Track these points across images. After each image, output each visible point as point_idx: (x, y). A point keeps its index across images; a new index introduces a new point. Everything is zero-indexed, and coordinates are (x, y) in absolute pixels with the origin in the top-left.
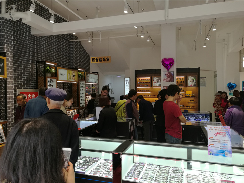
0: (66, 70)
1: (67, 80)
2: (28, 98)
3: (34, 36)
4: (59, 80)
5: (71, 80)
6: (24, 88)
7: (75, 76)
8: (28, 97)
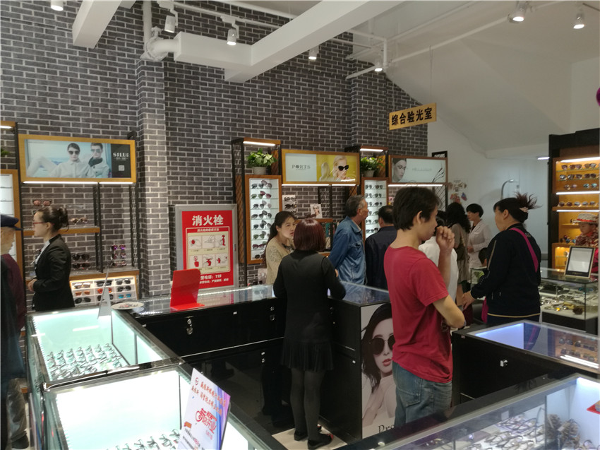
0: (315, 156)
1: (318, 179)
2: (205, 224)
3: (231, 83)
4: (287, 180)
5: (332, 180)
6: (206, 203)
7: (347, 167)
8: (204, 222)
